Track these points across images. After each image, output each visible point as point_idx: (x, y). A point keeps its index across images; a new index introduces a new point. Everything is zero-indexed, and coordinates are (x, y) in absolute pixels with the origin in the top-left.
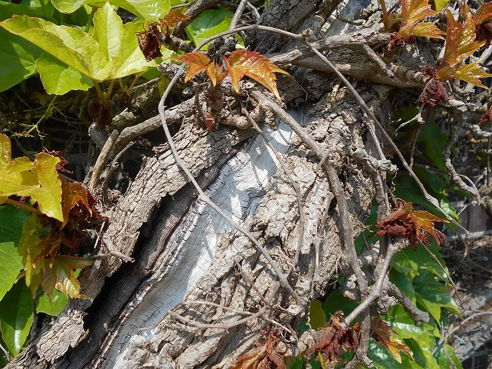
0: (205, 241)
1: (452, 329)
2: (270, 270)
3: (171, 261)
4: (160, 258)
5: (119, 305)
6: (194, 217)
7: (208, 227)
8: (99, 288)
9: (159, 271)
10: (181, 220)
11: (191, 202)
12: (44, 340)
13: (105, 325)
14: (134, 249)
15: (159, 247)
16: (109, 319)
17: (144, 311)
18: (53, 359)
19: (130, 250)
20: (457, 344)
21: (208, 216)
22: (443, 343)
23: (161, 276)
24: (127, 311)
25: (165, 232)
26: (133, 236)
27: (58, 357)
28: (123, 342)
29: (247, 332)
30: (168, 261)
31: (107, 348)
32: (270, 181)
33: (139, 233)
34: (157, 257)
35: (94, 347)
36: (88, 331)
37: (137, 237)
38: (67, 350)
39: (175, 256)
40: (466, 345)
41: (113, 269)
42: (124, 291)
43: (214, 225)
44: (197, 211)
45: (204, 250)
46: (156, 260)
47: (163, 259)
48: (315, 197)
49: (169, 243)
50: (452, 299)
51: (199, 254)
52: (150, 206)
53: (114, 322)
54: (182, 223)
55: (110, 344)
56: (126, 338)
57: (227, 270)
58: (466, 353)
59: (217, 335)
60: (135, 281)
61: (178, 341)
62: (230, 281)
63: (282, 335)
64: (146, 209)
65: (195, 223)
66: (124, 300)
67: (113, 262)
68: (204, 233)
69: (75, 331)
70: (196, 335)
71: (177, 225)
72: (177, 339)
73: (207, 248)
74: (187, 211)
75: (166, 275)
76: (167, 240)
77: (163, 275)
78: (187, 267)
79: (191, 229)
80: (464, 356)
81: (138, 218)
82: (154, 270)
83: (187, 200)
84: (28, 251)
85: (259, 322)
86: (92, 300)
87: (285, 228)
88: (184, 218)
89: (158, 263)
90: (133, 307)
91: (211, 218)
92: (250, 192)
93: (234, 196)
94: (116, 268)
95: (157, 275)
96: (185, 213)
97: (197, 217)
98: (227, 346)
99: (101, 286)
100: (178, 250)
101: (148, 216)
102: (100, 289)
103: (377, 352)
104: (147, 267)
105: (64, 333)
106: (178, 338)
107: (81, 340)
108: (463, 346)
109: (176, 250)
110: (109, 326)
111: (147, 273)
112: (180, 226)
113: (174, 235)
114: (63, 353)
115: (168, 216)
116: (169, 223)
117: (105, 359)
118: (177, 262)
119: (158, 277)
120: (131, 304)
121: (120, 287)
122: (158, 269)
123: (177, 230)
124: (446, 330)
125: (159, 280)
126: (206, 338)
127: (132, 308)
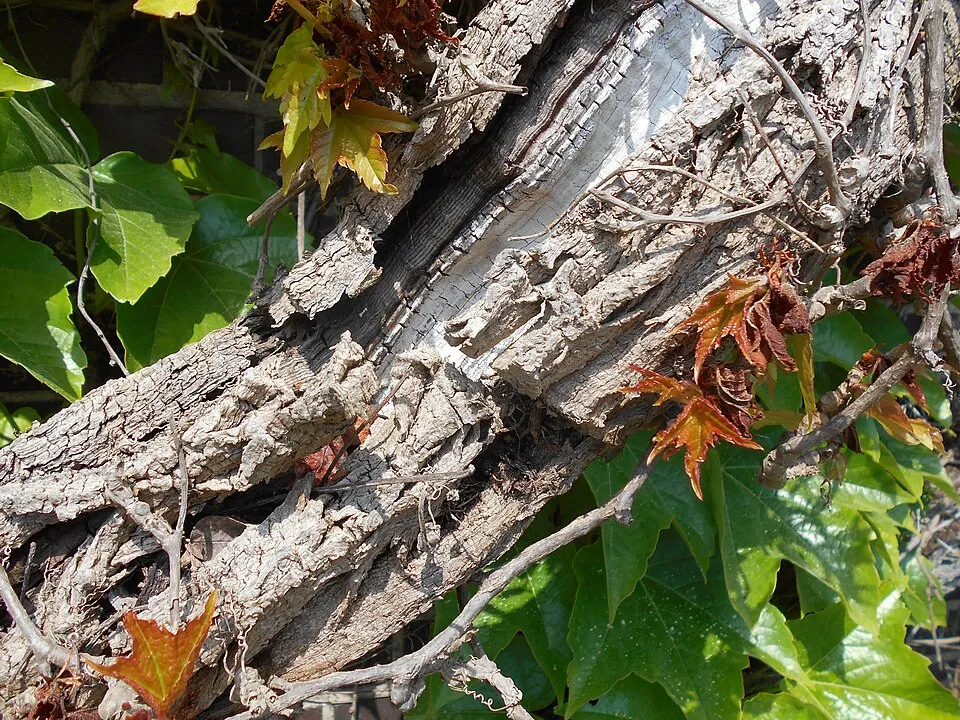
0: (628, 120)
1: (936, 525)
2: (790, 138)
3: (564, 146)
4: (540, 141)
5: (430, 246)
6: (624, 55)
7: (640, 91)
8: (410, 190)
9: (532, 168)
10: (597, 60)
11: (622, 27)
12: (298, 277)
13: (397, 286)
14: (503, 102)
15: (543, 117)
16: (405, 276)
17: (469, 274)
18: (314, 309)
19: (495, 102)
20: (938, 559)
21: (646, 65)
22: (915, 549)
23: (538, 176)
24: (446, 257)
25: (561, 84)
26: (508, 73)
27: (321, 310)
28: (421, 328)
29: (722, 261)
30: (558, 143)
31: (399, 327)
32: (763, 25)
33: (520, 68)
34: (535, 137)
35: (370, 324)
36: (380, 272)
37: (515, 77)
38: (338, 299)
39: (572, 137)
40: (953, 565)
41: (450, 145)
42: (447, 216)
43: (651, 89)
44: (632, 43)
45: (620, 142)
46: (531, 143)
47: (545, 142)
48: (892, 12)
49: (562, 110)
50: (944, 469)
51: (609, 149)
52: (553, 11)
53: (416, 280)
54: (598, 67)
55: (403, 321)
56: (428, 322)
57: (717, 115)
58: (951, 580)
59: (675, 248)
60: (473, 197)
61: (593, 258)
62: (712, 145)
63: (791, 270)
64: (544, 16)
65: (623, 69)
66: (444, 236)
67: (455, 128)
68: (631, 103)
69: (355, 267)
70: (625, 253)
71: (589, 69)
72: (590, 254)
73: (628, 138)
74: (613, 42)
75: (547, 175)
76: (561, 102)
77: (542, 173)
78: (582, 175)
79: (613, 81)
80: (947, 584)
81: (524, 34)
82: (521, 165)
83: (616, 20)
84: (296, 87)
85: (751, 240)
86: (391, 217)
87: (831, 58)
88: (604, 58)
89: (534, 150)
90: (460, 249)
91: (651, 69)
92: (726, 36)
93: (698, 37)
94: (456, 144)
95: (530, 172)
96: (608, 47)
97: (630, 56)
98: (677, 287)
99: (415, 188)
100: (581, 123)
101: (544, 31)
102: (412, 193)
103: (804, 531)
104: (511, 157)
105: (334, 268)
106: (593, 252)
107: (365, 286)
108: (946, 566)
109: (575, 122)
110: (405, 288)
111: (507, 169)
112: (592, 75)
113: (576, 94)
114: (331, 305)
115: (572, 51)
116: (574, 66)
117: (389, 349)
118: (572, 151)
119: (532, 176)
120: (458, 242)
121: (440, 209)
122: (530, 163)
123: (584, 82)
124: (924, 524)
125: (533, 183)
126: (647, 257)
127: (458, 253)
